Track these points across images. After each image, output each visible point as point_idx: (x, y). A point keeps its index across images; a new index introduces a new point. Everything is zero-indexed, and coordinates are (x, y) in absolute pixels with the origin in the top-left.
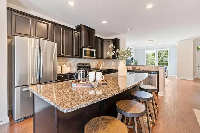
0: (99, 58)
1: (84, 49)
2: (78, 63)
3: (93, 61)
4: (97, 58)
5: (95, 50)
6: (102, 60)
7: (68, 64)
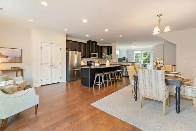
0: (99, 58)
1: (91, 53)
2: (88, 60)
3: (96, 59)
4: (98, 58)
5: (97, 54)
6: (101, 59)
7: (83, 61)
